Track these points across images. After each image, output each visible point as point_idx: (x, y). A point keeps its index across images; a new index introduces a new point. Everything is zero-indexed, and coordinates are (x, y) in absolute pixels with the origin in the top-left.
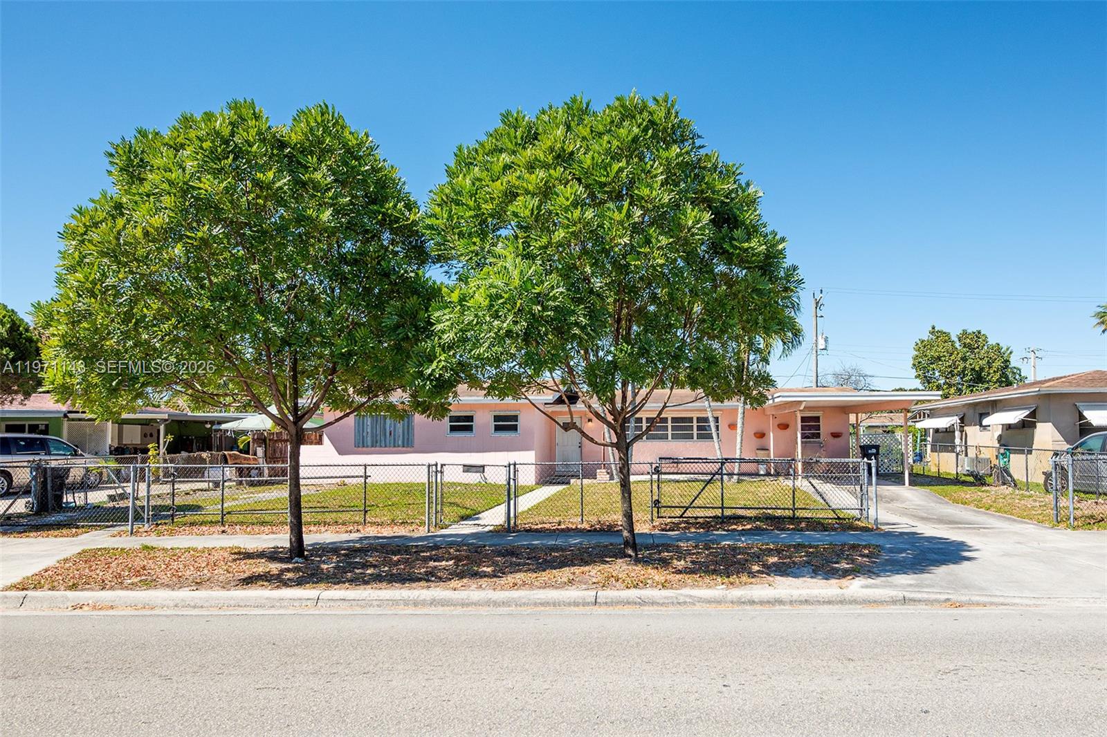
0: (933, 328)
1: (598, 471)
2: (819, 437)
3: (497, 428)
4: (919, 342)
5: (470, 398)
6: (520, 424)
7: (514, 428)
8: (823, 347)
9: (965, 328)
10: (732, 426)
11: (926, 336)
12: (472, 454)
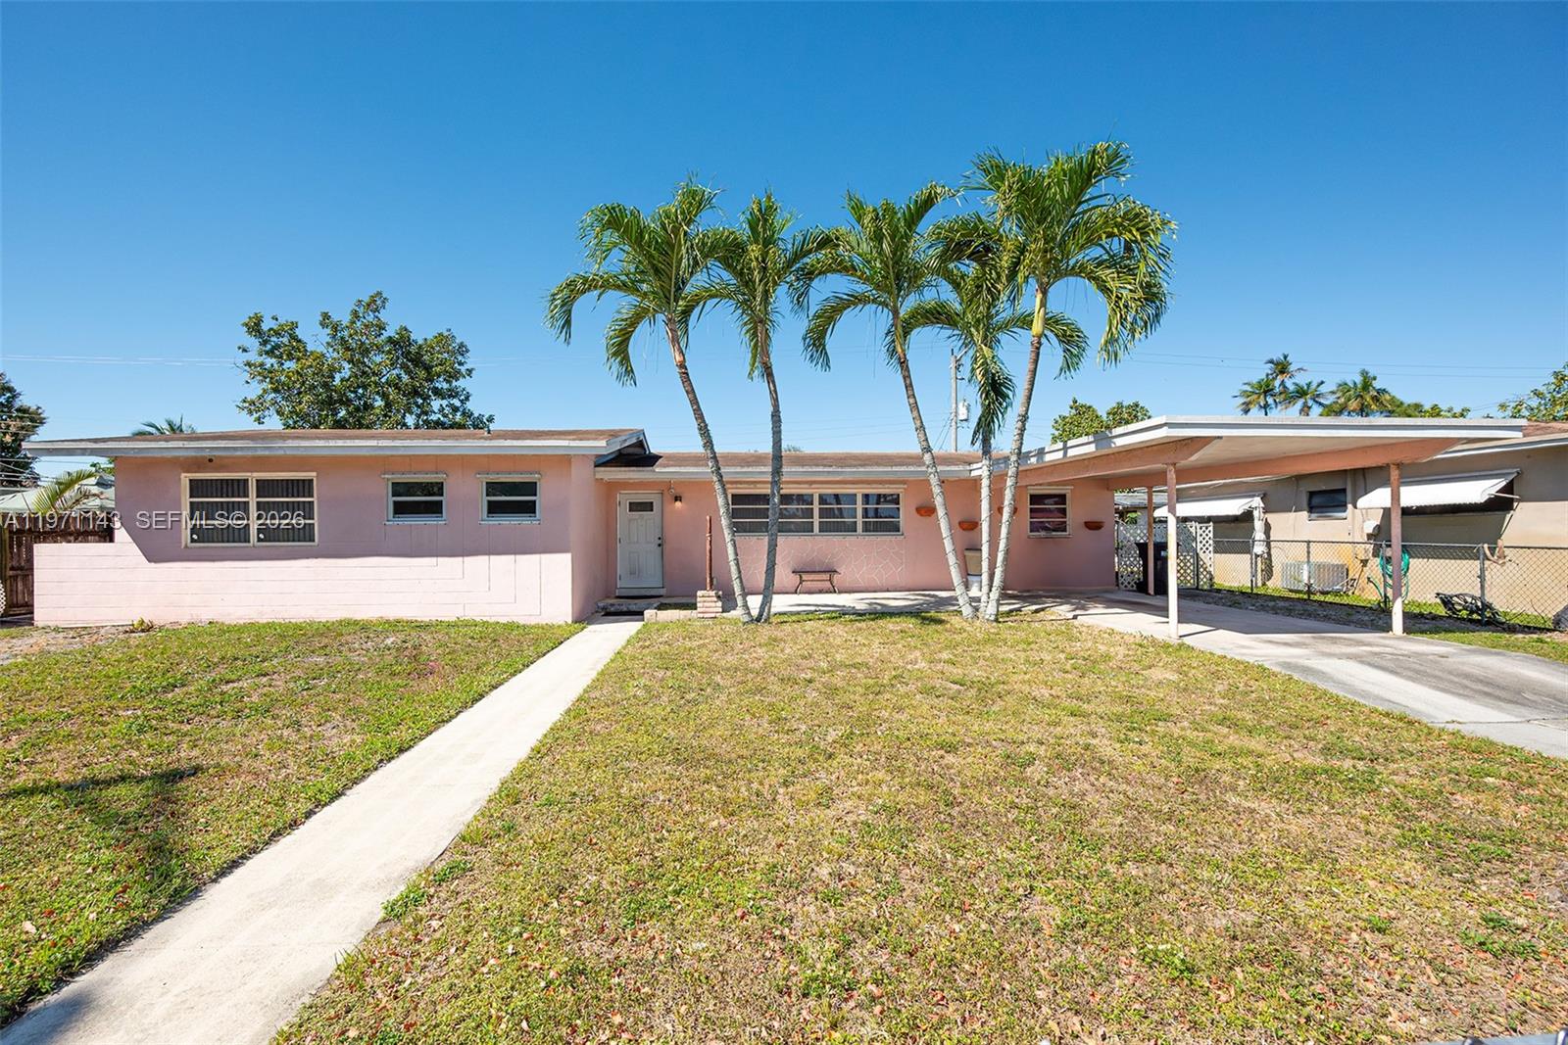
0: (1075, 402)
1: (699, 593)
2: (1065, 530)
3: (494, 509)
4: (1058, 419)
5: (427, 443)
6: (540, 500)
7: (529, 508)
8: (965, 417)
9: (1120, 400)
10: (927, 510)
11: (1067, 412)
12: (441, 560)
